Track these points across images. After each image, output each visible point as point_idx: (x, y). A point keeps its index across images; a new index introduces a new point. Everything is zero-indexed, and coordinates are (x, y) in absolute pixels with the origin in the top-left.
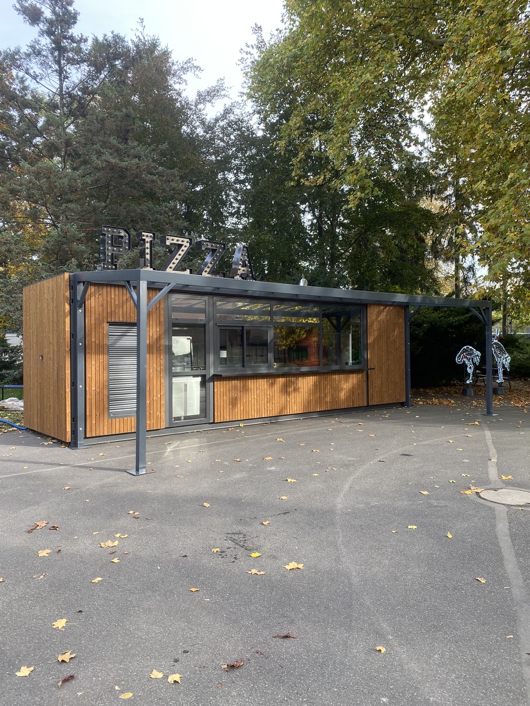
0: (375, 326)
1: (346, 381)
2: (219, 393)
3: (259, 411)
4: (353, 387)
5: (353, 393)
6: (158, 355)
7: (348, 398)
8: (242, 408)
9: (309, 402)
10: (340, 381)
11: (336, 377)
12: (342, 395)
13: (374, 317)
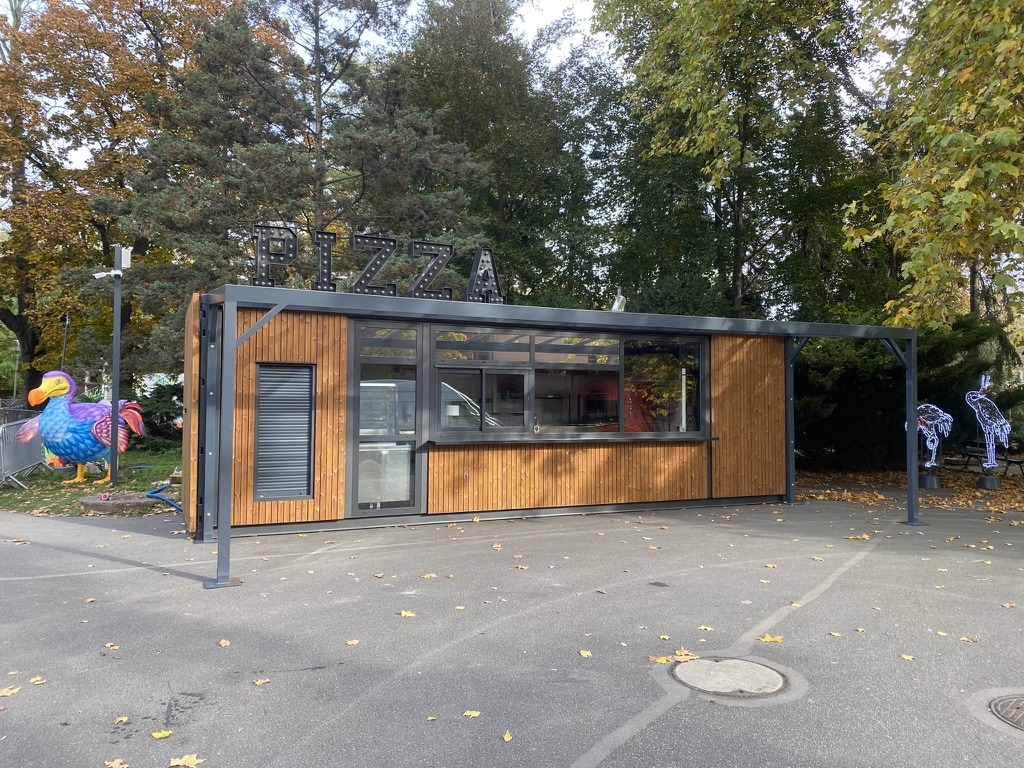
0: (726, 370)
1: (668, 457)
2: (436, 469)
3: (505, 499)
4: (682, 468)
5: (682, 477)
6: (336, 411)
7: (671, 485)
8: (476, 494)
9: (597, 487)
10: (655, 457)
11: (649, 450)
12: (660, 480)
13: (723, 356)
